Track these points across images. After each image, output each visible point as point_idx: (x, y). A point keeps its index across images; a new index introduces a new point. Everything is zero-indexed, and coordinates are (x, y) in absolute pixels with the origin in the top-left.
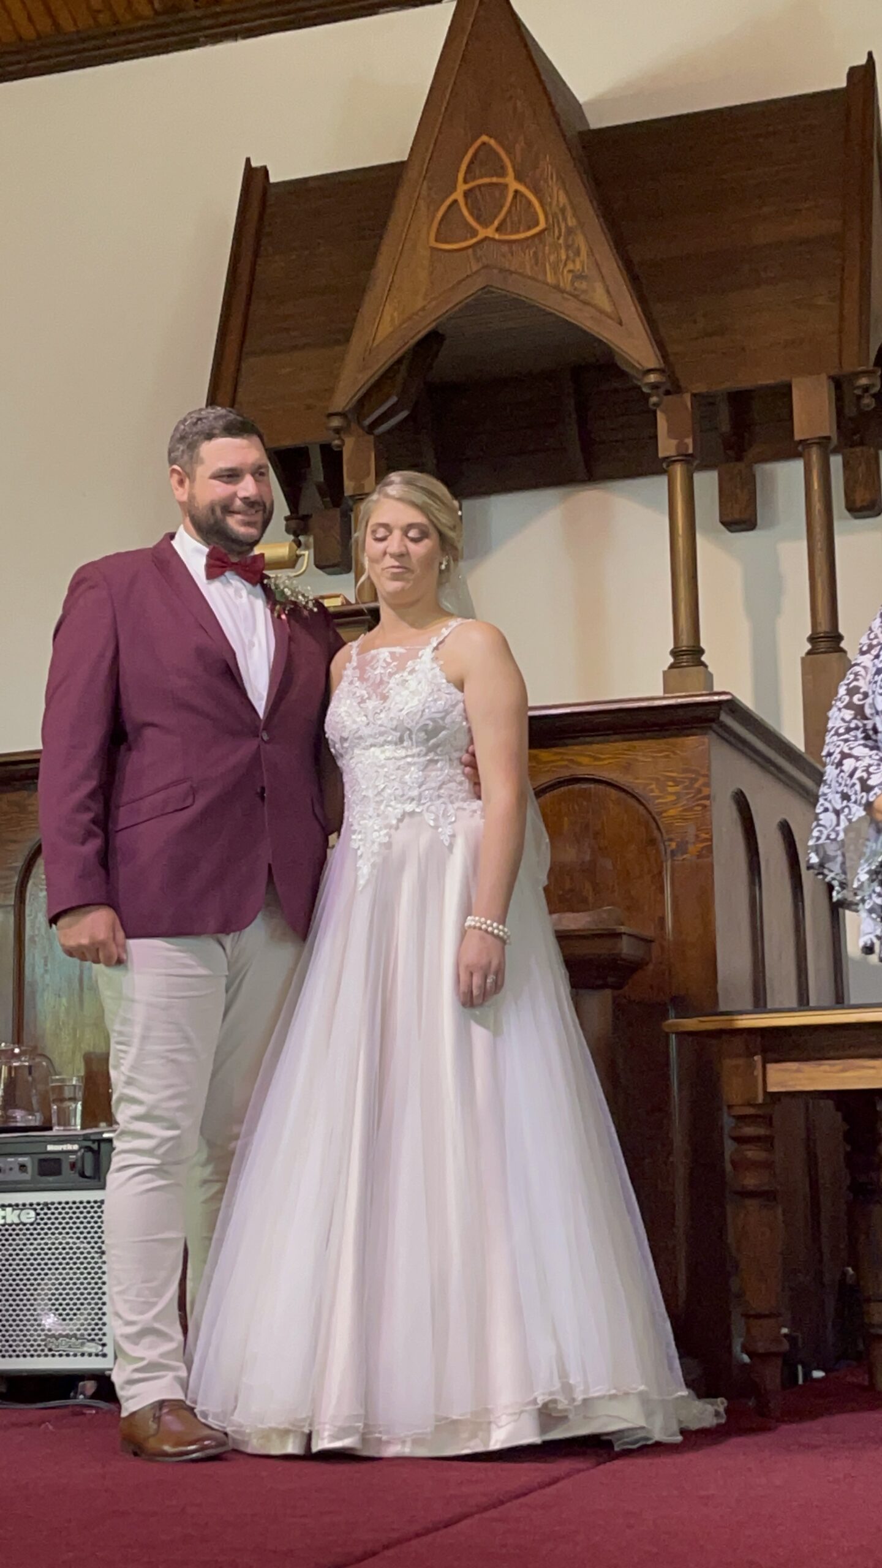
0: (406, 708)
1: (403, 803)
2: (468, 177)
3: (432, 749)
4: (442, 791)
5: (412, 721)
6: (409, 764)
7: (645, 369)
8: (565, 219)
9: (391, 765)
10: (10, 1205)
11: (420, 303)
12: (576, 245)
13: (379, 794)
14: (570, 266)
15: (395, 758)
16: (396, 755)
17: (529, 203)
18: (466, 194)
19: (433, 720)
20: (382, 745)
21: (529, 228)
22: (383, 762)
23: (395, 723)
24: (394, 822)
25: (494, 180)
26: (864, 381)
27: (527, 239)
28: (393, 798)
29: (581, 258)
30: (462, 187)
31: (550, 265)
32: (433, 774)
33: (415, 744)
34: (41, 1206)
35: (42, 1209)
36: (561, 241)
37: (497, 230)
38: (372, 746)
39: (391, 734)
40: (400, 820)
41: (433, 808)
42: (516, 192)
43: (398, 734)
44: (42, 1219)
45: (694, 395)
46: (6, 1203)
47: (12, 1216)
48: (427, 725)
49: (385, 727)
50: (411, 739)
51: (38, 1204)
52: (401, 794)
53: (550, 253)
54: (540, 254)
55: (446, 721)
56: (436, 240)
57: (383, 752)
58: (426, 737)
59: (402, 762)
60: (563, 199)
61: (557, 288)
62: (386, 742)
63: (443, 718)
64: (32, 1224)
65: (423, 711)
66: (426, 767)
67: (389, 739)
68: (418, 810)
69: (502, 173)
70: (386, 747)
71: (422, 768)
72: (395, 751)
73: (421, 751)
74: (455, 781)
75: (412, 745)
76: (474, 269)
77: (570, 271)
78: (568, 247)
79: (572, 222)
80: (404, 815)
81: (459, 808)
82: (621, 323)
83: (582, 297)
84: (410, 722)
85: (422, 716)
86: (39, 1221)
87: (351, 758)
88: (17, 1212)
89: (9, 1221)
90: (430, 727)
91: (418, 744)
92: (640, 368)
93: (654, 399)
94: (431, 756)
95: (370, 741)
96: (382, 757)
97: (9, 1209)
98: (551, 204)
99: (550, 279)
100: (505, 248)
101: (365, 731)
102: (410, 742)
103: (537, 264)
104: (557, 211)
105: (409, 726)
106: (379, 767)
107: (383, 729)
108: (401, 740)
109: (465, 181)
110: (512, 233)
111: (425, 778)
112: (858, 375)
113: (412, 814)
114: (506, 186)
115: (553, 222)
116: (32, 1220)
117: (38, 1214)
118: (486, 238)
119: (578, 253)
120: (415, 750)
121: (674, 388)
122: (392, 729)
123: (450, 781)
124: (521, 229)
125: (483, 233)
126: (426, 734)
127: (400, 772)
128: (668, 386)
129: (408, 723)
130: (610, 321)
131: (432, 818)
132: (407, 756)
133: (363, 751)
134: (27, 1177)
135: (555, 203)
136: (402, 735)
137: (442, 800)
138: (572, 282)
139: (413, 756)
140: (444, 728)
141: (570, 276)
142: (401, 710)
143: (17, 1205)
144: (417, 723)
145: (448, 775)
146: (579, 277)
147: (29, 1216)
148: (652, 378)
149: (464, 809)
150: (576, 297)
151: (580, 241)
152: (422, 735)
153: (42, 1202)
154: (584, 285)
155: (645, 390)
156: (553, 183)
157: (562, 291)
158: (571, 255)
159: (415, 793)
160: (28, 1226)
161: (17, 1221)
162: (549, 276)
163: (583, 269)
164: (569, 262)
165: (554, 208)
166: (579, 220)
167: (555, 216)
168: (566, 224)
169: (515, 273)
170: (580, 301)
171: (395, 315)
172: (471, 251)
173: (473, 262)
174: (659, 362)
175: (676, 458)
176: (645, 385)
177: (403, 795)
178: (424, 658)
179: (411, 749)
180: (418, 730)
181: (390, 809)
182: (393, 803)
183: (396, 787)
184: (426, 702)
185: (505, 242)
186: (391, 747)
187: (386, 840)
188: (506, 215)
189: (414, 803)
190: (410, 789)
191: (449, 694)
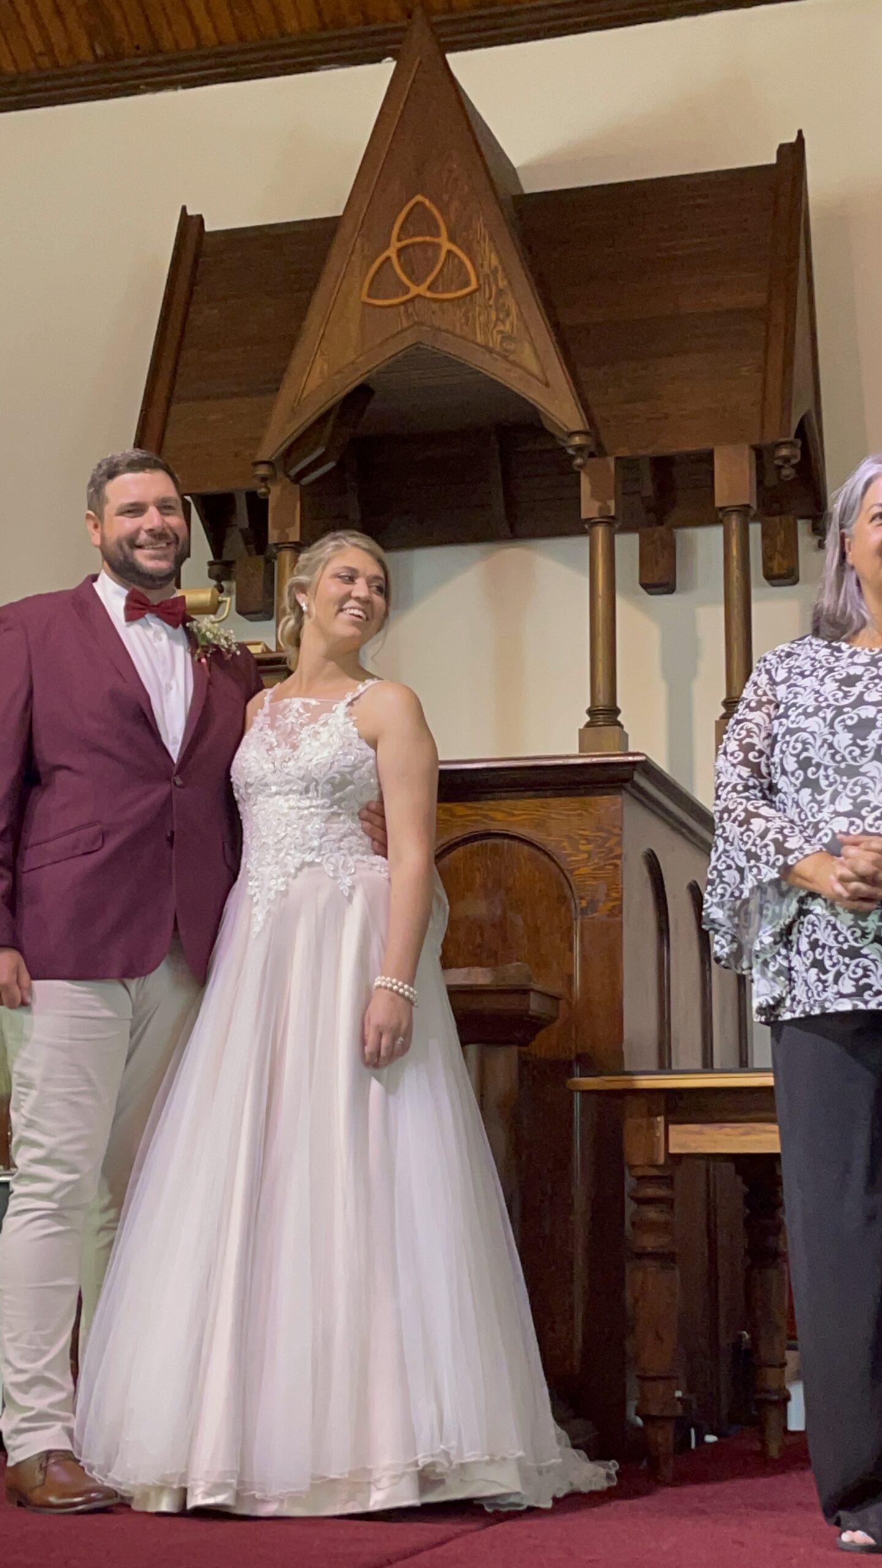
1: (303, 853)
2: (401, 235)
3: (337, 802)
4: (342, 843)
6: (312, 814)
7: (570, 431)
8: (496, 280)
9: (293, 814)
11: (354, 357)
12: (506, 307)
13: (279, 841)
14: (501, 327)
15: (299, 808)
16: (300, 805)
17: (461, 263)
18: (400, 251)
19: (341, 773)
20: (287, 794)
21: (462, 288)
22: (286, 811)
23: (302, 772)
24: (293, 871)
25: (428, 239)
26: (784, 452)
27: (458, 298)
28: (293, 846)
29: (512, 320)
30: (395, 245)
31: (480, 324)
32: (335, 826)
33: (320, 797)
36: (491, 302)
37: (429, 288)
38: (276, 793)
39: (298, 784)
40: (299, 869)
41: (332, 860)
42: (449, 252)
43: (305, 784)
45: (617, 459)
48: (334, 778)
49: (292, 776)
50: (317, 790)
52: (302, 843)
53: (480, 314)
54: (471, 314)
55: (354, 776)
56: (369, 296)
57: (287, 801)
58: (332, 789)
59: (306, 812)
60: (495, 261)
61: (486, 348)
62: (291, 791)
63: (351, 773)
66: (329, 818)
67: (295, 788)
68: (317, 860)
69: (436, 232)
70: (290, 796)
71: (324, 819)
72: (299, 801)
73: (326, 802)
74: (356, 835)
75: (318, 796)
76: (405, 325)
77: (501, 332)
78: (497, 307)
79: (503, 284)
80: (304, 864)
81: (358, 861)
82: (547, 385)
83: (512, 357)
84: (318, 772)
85: (330, 769)
87: (254, 805)
90: (337, 780)
91: (323, 796)
92: (565, 430)
93: (579, 461)
94: (335, 809)
95: (274, 789)
96: (286, 805)
98: (482, 266)
99: (480, 339)
100: (435, 306)
101: (271, 778)
102: (315, 793)
103: (467, 323)
104: (488, 272)
105: (315, 777)
106: (282, 815)
107: (290, 778)
108: (307, 790)
109: (399, 240)
110: (443, 292)
111: (327, 830)
112: (779, 445)
113: (311, 864)
114: (437, 247)
115: (485, 283)
118: (418, 296)
119: (508, 315)
120: (320, 802)
121: (597, 451)
122: (298, 778)
123: (351, 834)
124: (453, 288)
125: (415, 290)
126: (332, 786)
127: (302, 822)
128: (593, 449)
129: (315, 774)
130: (537, 383)
131: (332, 869)
132: (310, 807)
133: (266, 799)
135: (486, 263)
136: (308, 785)
137: (341, 852)
138: (501, 344)
139: (316, 807)
140: (351, 783)
141: (499, 337)
144: (323, 776)
145: (350, 828)
146: (506, 337)
148: (577, 440)
149: (364, 862)
150: (505, 358)
151: (510, 301)
152: (329, 787)
154: (512, 347)
155: (571, 451)
156: (486, 246)
157: (490, 351)
158: (501, 316)
159: (315, 843)
162: (478, 335)
163: (512, 331)
164: (499, 323)
165: (486, 270)
166: (510, 283)
167: (487, 276)
168: (497, 285)
169: (447, 331)
170: (508, 361)
171: (326, 367)
172: (402, 308)
173: (404, 318)
174: (584, 425)
175: (599, 520)
176: (570, 446)
177: (303, 845)
178: (337, 711)
179: (316, 800)
180: (324, 783)
181: (289, 858)
182: (292, 852)
183: (297, 836)
184: (336, 754)
185: (435, 300)
186: (296, 796)
187: (283, 888)
188: (438, 274)
189: (314, 853)
190: (311, 839)
191: (359, 749)
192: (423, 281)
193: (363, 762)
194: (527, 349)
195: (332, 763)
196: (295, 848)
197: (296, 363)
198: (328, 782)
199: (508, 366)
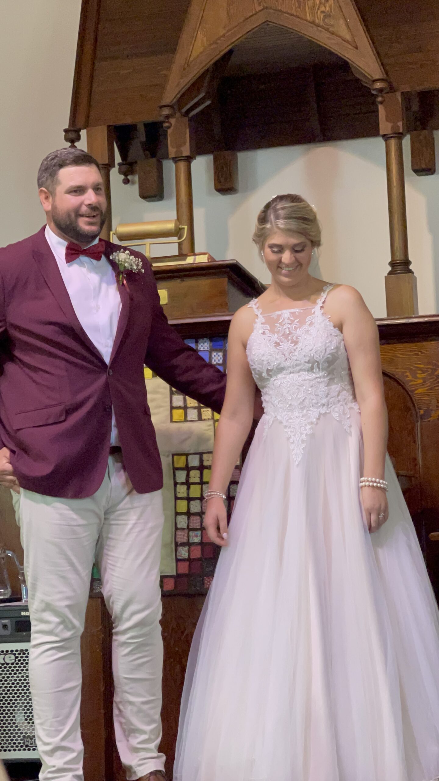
0: (315, 347)
1: (318, 408)
3: (331, 372)
4: (340, 398)
6: (318, 382)
7: (374, 79)
9: (307, 384)
11: (222, 32)
14: (323, 9)
19: (332, 354)
20: (299, 372)
22: (301, 383)
23: (308, 358)
24: (314, 420)
28: (311, 405)
29: (330, 3)
31: (309, 8)
32: (333, 387)
33: (321, 371)
38: (291, 372)
39: (305, 365)
40: (318, 419)
41: (336, 409)
43: (310, 365)
45: (402, 94)
48: (327, 358)
49: (301, 361)
50: (319, 368)
51: (17, 651)
54: (302, 0)
57: (299, 376)
58: (328, 365)
59: (314, 382)
61: (313, 23)
62: (301, 370)
67: (304, 368)
68: (328, 411)
70: (301, 373)
72: (308, 375)
73: (325, 374)
75: (319, 370)
76: (259, 8)
77: (323, 12)
81: (350, 408)
82: (356, 47)
83: (331, 29)
84: (319, 357)
85: (325, 353)
88: (2, 656)
90: (330, 359)
91: (323, 370)
92: (370, 77)
93: (380, 99)
94: (331, 376)
96: (300, 379)
99: (309, 17)
102: (318, 370)
103: (299, 7)
105: (317, 360)
107: (298, 362)
108: (312, 368)
111: (329, 391)
113: (324, 414)
117: (17, 657)
119: (327, 0)
120: (321, 374)
121: (391, 90)
126: (328, 363)
127: (314, 388)
128: (388, 90)
129: (317, 358)
130: (350, 47)
131: (337, 416)
132: (316, 378)
134: (7, 633)
136: (313, 365)
137: (341, 404)
138: (324, 20)
139: (320, 378)
140: (337, 358)
141: (322, 17)
142: (311, 350)
143: (2, 651)
144: (323, 357)
145: (341, 387)
146: (327, 16)
148: (378, 85)
149: (353, 408)
150: (327, 30)
152: (326, 365)
153: (19, 649)
154: (332, 22)
155: (374, 92)
157: (318, 26)
158: (323, 1)
159: (325, 401)
160: (10, 665)
161: (3, 662)
162: (308, 14)
163: (331, 12)
164: (322, 6)
169: (285, 13)
170: (329, 32)
171: (205, 39)
173: (256, 4)
174: (383, 74)
175: (392, 135)
176: (374, 90)
177: (318, 403)
178: (316, 313)
179: (319, 373)
180: (323, 362)
182: (311, 408)
184: (326, 343)
187: (311, 432)
189: (325, 407)
190: (321, 399)
194: (342, 22)
195: (326, 350)
196: (313, 406)
197: (185, 37)
198: (324, 362)
199: (327, 35)
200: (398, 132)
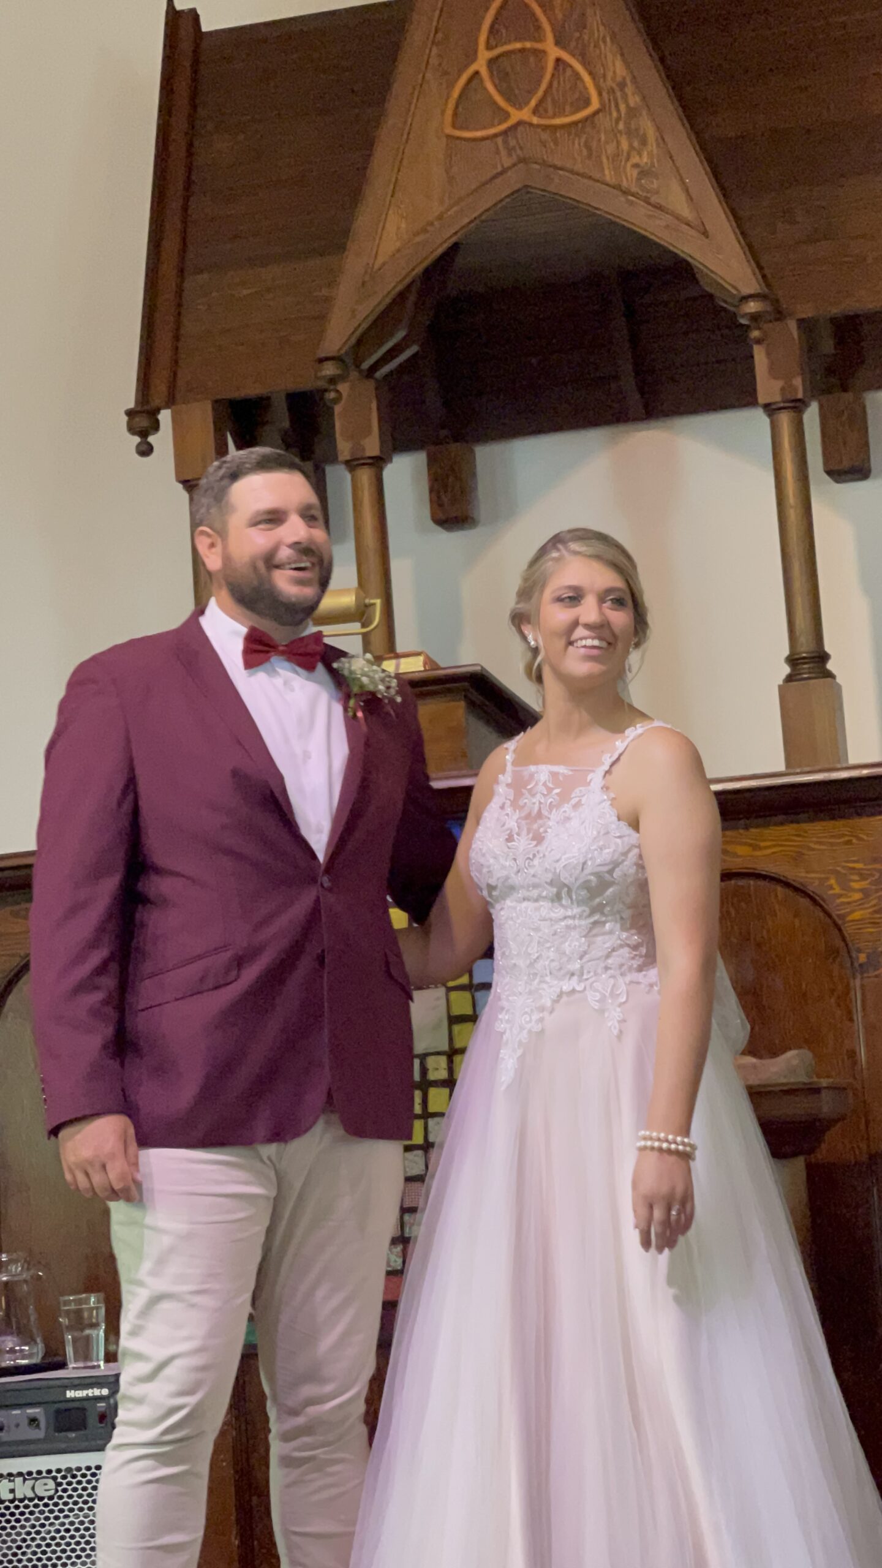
0: (564, 857)
1: (560, 979)
2: (493, 42)
3: (598, 909)
4: (610, 961)
5: (571, 876)
6: (568, 927)
7: (741, 294)
8: (625, 97)
9: (547, 928)
10: (20, 1474)
11: (437, 210)
12: (642, 132)
13: (532, 965)
14: (635, 159)
15: (551, 920)
16: (553, 915)
17: (577, 76)
18: (492, 64)
19: (597, 875)
20: (537, 901)
21: (578, 110)
22: (536, 924)
23: (549, 876)
24: (549, 1003)
25: (528, 45)
27: (575, 123)
28: (548, 971)
29: (650, 148)
30: (483, 55)
31: (608, 158)
32: (599, 938)
33: (575, 903)
34: (63, 1473)
35: (64, 1477)
36: (621, 126)
37: (535, 112)
39: (546, 888)
40: (556, 1002)
41: (598, 985)
42: (558, 60)
43: (555, 890)
44: (65, 1490)
45: (800, 322)
46: (15, 1472)
47: (23, 1489)
48: (588, 881)
49: (539, 878)
50: (570, 897)
51: (59, 1471)
52: (559, 966)
53: (607, 142)
54: (594, 145)
55: (615, 875)
56: (453, 126)
57: (537, 909)
58: (588, 895)
59: (560, 926)
60: (618, 68)
61: (618, 187)
63: (610, 872)
64: (51, 1498)
65: (584, 863)
66: (591, 929)
67: (543, 894)
68: (579, 987)
69: (536, 33)
70: (541, 903)
71: (584, 933)
72: (550, 911)
73: (584, 911)
75: (572, 903)
76: (507, 163)
77: (636, 166)
78: (629, 133)
79: (634, 100)
80: (564, 994)
81: (631, 982)
82: (705, 234)
83: (654, 199)
84: (568, 876)
85: (583, 869)
86: (60, 1493)
87: (502, 910)
88: (29, 1483)
89: (19, 1495)
90: (593, 883)
91: (580, 903)
92: (734, 292)
93: (755, 334)
94: (596, 917)
96: (537, 915)
97: (19, 1480)
98: (604, 76)
99: (609, 175)
100: (545, 136)
101: (515, 880)
102: (570, 902)
103: (590, 156)
104: (614, 86)
107: (537, 880)
108: (558, 897)
109: (489, 47)
110: (554, 116)
111: (589, 946)
113: (573, 993)
114: (540, 54)
115: (609, 100)
116: (52, 1492)
117: (59, 1484)
118: (520, 123)
119: (644, 142)
120: (576, 910)
121: (779, 315)
122: (546, 883)
123: (621, 946)
124: (568, 108)
125: (516, 115)
126: (588, 892)
128: (771, 315)
130: (692, 232)
131: (599, 998)
132: (565, 918)
134: (38, 1434)
135: (610, 75)
136: (560, 891)
137: (610, 972)
138: (639, 179)
139: (573, 917)
140: (611, 884)
141: (635, 173)
142: (558, 861)
143: (30, 1473)
144: (576, 879)
146: (644, 173)
147: (45, 1488)
148: (752, 307)
149: (638, 983)
150: (647, 201)
151: (647, 126)
153: (63, 1467)
154: (655, 185)
155: (743, 321)
156: (608, 50)
157: (626, 192)
158: (636, 144)
159: (576, 966)
160: (46, 1500)
161: (30, 1495)
162: (607, 172)
163: (653, 165)
164: (633, 153)
165: (609, 83)
166: (644, 98)
167: (611, 91)
168: (628, 106)
169: (566, 169)
170: (649, 204)
171: (403, 225)
172: (500, 140)
173: (503, 152)
174: (760, 285)
175: (782, 405)
176: (743, 316)
177: (561, 969)
178: (593, 783)
179: (572, 909)
180: (580, 887)
181: (544, 986)
182: (548, 979)
183: (552, 958)
184: (590, 849)
185: (545, 128)
186: (545, 905)
187: (537, 1027)
188: (546, 92)
189: (575, 978)
190: (569, 960)
191: (619, 837)
192: (527, 103)
193: (625, 854)
194: (675, 184)
196: (551, 973)
197: (362, 222)
199: (648, 210)
200: (793, 398)
